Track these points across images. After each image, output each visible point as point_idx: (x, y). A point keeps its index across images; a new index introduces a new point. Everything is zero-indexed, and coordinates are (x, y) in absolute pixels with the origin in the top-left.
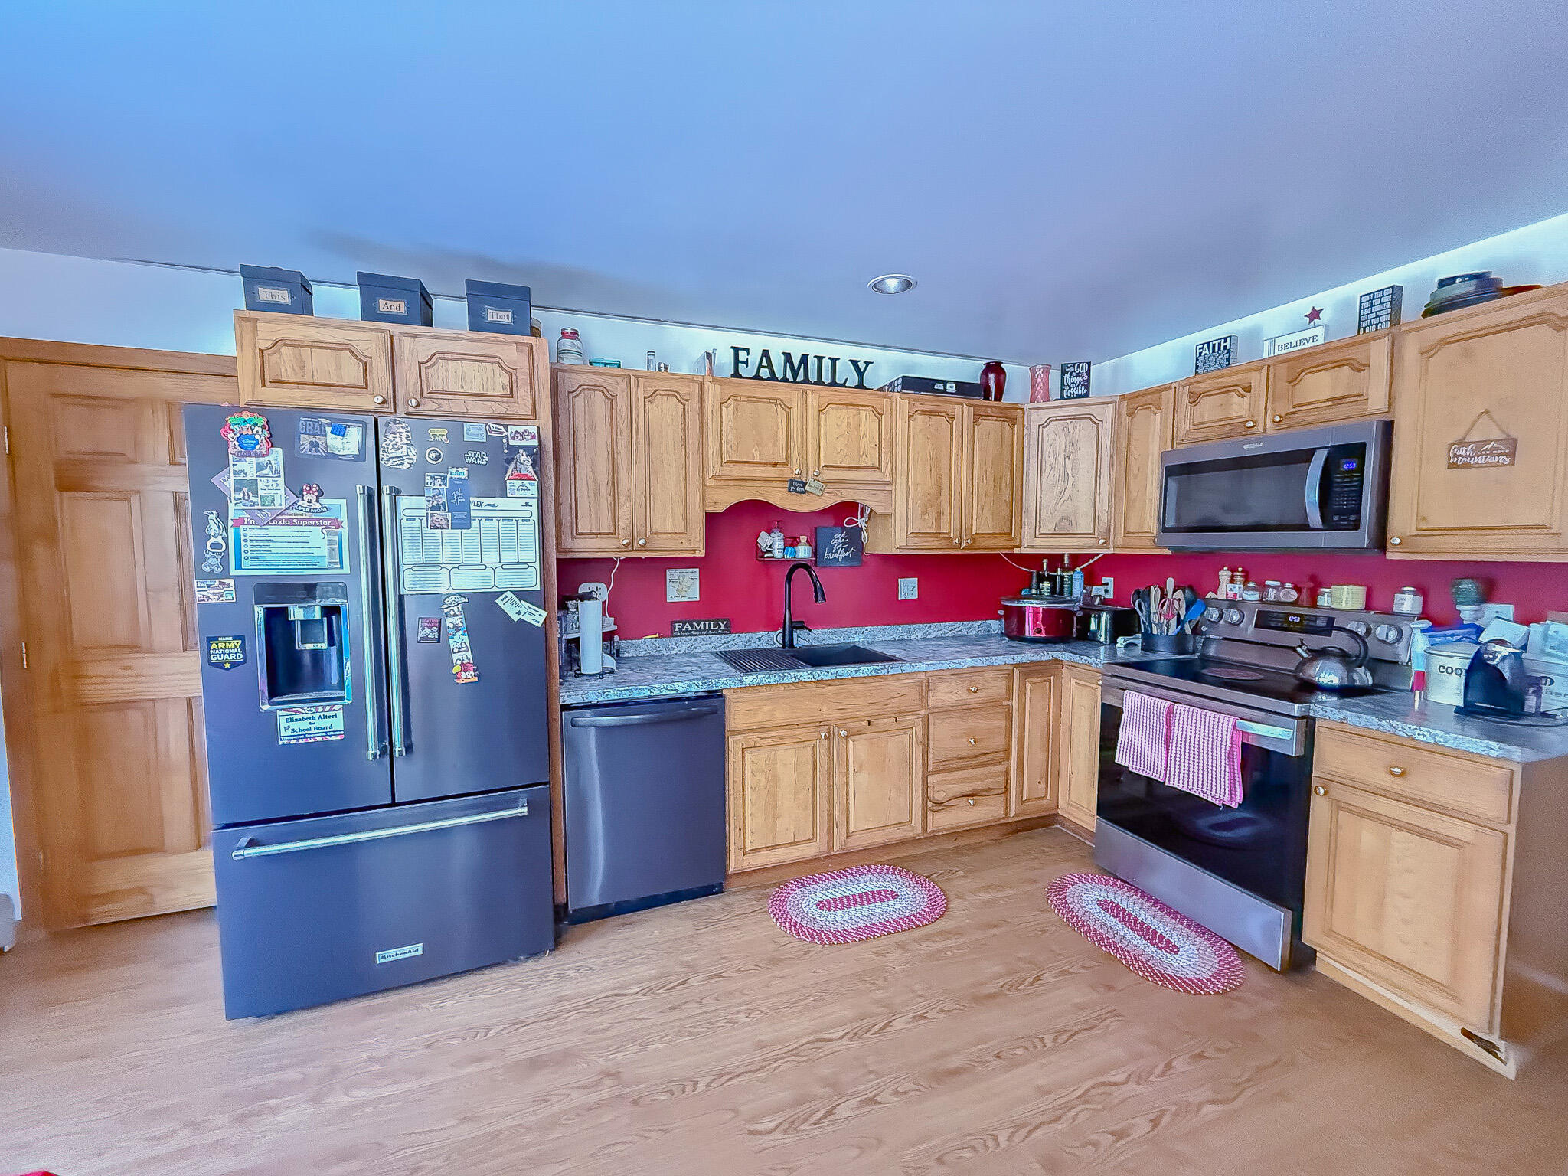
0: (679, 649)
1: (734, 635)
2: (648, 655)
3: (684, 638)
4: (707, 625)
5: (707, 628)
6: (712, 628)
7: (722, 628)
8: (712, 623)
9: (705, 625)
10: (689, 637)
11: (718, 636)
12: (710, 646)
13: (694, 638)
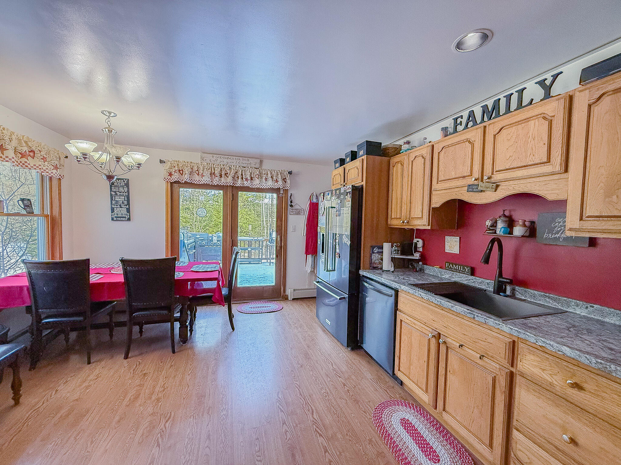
0: (445, 276)
1: (473, 277)
2: (433, 274)
3: (448, 271)
4: (459, 267)
5: (459, 269)
6: (462, 270)
7: (467, 271)
8: (462, 267)
9: (458, 267)
10: (450, 272)
11: (464, 275)
12: (460, 279)
13: (452, 272)
